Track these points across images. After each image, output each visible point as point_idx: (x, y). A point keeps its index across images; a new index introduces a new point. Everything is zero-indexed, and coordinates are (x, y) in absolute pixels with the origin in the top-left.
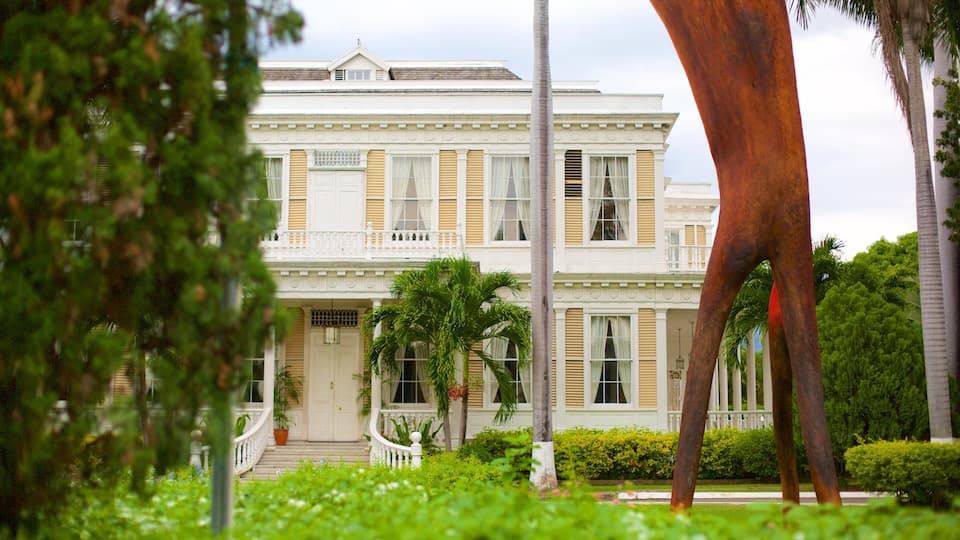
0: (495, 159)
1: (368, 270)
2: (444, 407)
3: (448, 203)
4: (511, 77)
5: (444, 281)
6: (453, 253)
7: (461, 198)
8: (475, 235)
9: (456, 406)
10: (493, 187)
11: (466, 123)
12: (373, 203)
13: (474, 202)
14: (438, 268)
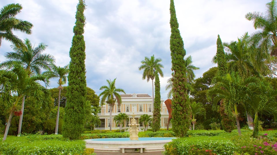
0: (148, 105)
1: (138, 115)
2: (146, 127)
3: (144, 109)
4: (150, 96)
5: (145, 116)
6: (146, 113)
7: (145, 108)
8: (147, 112)
9: (147, 127)
10: (148, 107)
11: (146, 101)
12: (138, 109)
13: (147, 109)
14: (144, 115)
